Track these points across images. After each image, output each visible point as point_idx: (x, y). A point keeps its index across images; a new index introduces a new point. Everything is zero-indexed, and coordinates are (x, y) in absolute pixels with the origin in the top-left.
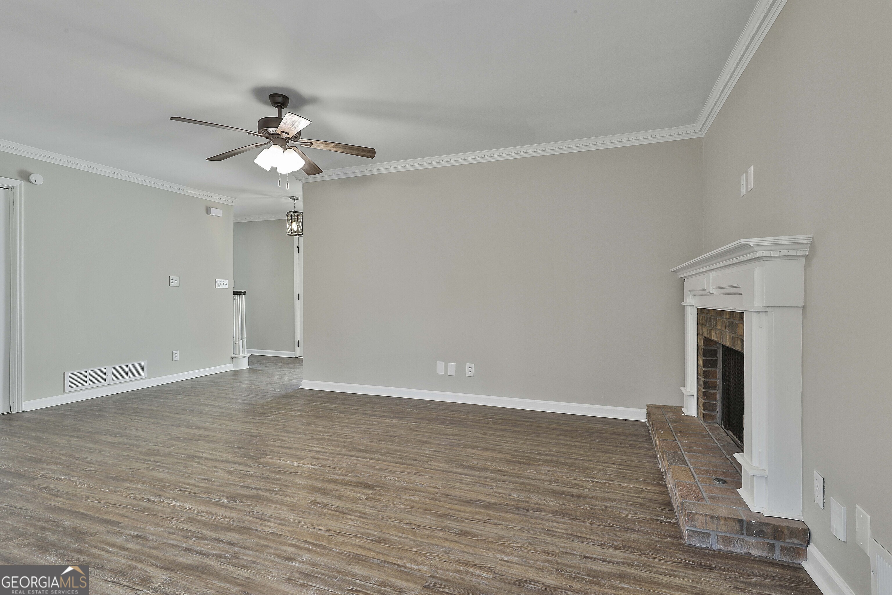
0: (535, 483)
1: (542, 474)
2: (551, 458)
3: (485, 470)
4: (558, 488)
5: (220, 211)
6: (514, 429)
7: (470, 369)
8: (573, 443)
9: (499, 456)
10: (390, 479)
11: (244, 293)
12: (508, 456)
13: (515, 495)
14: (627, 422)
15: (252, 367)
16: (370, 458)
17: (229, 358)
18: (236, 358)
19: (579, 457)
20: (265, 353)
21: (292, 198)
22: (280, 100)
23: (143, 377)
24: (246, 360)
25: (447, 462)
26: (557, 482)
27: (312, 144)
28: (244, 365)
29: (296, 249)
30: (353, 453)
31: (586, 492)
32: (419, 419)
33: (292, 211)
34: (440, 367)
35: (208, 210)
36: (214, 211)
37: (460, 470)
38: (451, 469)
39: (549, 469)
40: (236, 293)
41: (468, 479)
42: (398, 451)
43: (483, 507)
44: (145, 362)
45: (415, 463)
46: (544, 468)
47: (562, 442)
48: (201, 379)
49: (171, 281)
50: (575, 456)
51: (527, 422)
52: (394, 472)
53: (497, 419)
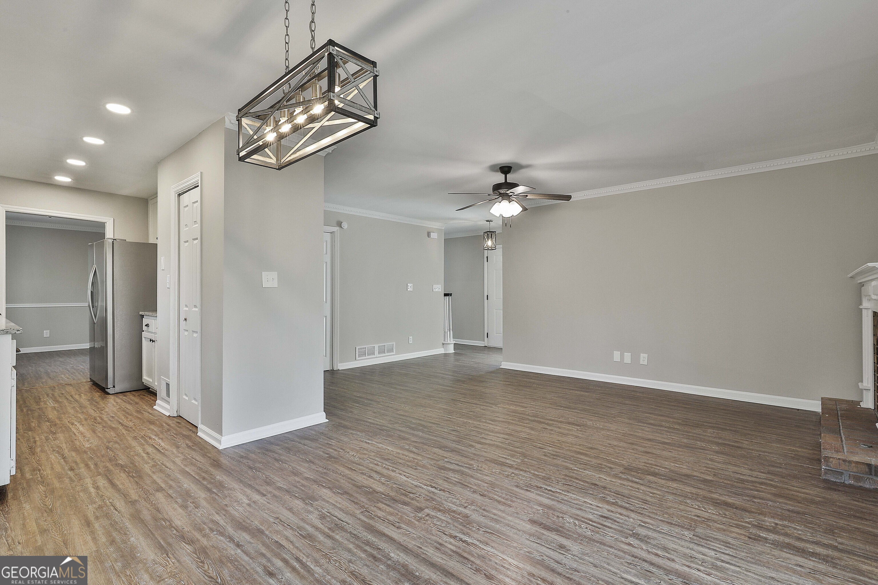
0: (701, 436)
1: (708, 433)
2: (717, 426)
3: (662, 426)
4: (720, 441)
5: (436, 234)
6: (684, 406)
7: (644, 359)
8: (739, 419)
9: (671, 420)
10: (590, 423)
11: (451, 295)
12: (680, 421)
13: (685, 441)
14: (799, 411)
15: (457, 351)
16: (572, 412)
17: (441, 344)
18: (446, 344)
19: (743, 428)
20: (462, 342)
21: (487, 221)
22: (506, 169)
23: (393, 353)
24: (452, 346)
25: (629, 419)
26: (720, 438)
27: (527, 196)
28: (451, 350)
29: (485, 259)
30: (558, 408)
31: (744, 446)
32: (601, 393)
33: (488, 232)
34: (617, 356)
35: (429, 234)
36: (433, 235)
37: (640, 424)
38: (634, 423)
39: (714, 431)
40: (446, 295)
41: (647, 429)
42: (591, 410)
43: (661, 443)
44: (394, 343)
45: (605, 417)
46: (710, 430)
47: (729, 418)
48: (427, 358)
49: (408, 287)
50: (740, 427)
51: (697, 403)
52: (592, 420)
53: (668, 398)
